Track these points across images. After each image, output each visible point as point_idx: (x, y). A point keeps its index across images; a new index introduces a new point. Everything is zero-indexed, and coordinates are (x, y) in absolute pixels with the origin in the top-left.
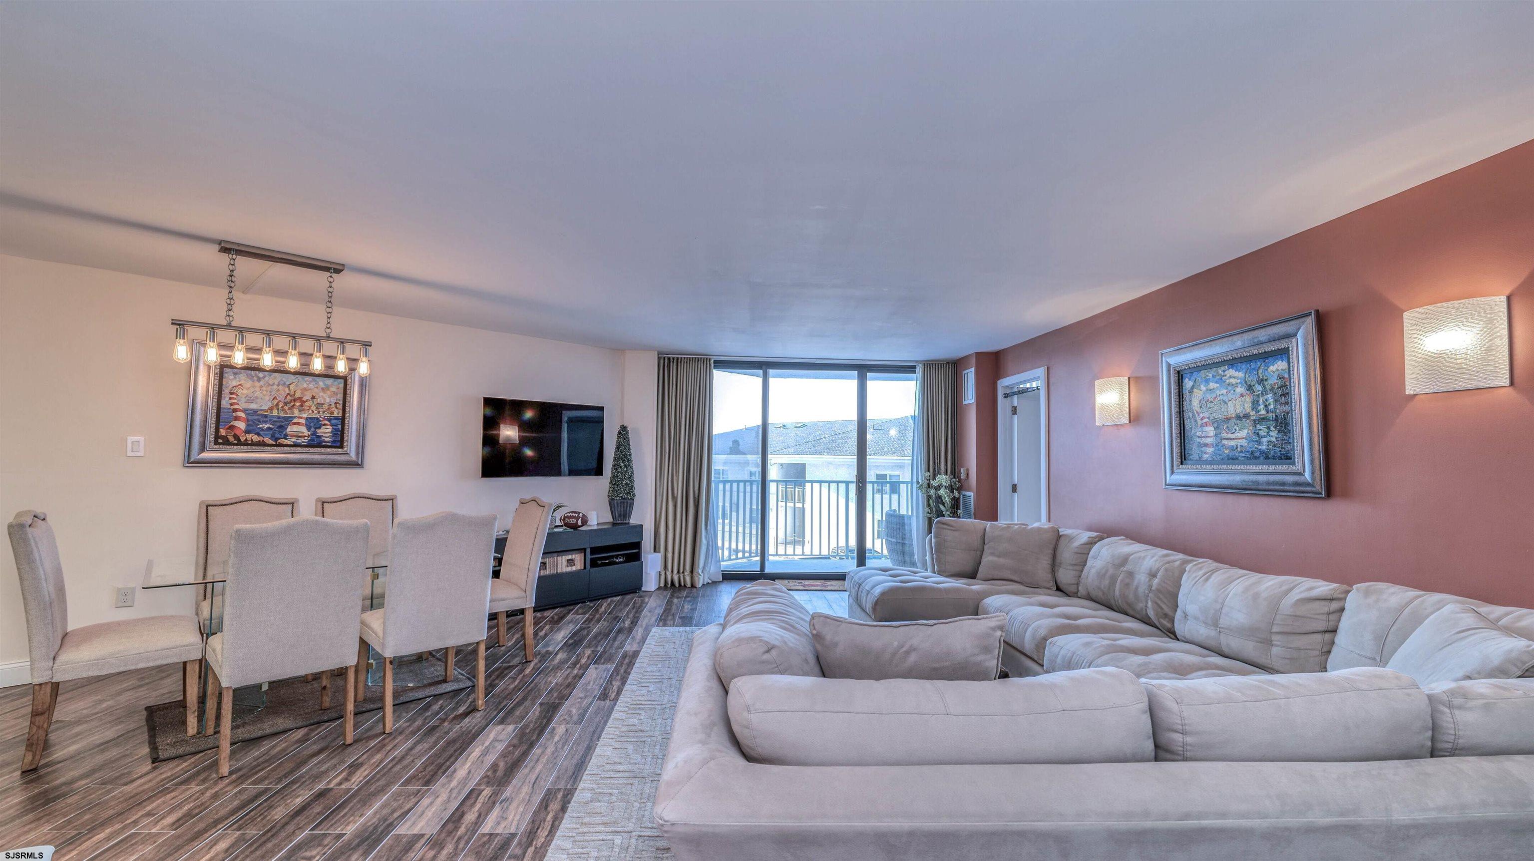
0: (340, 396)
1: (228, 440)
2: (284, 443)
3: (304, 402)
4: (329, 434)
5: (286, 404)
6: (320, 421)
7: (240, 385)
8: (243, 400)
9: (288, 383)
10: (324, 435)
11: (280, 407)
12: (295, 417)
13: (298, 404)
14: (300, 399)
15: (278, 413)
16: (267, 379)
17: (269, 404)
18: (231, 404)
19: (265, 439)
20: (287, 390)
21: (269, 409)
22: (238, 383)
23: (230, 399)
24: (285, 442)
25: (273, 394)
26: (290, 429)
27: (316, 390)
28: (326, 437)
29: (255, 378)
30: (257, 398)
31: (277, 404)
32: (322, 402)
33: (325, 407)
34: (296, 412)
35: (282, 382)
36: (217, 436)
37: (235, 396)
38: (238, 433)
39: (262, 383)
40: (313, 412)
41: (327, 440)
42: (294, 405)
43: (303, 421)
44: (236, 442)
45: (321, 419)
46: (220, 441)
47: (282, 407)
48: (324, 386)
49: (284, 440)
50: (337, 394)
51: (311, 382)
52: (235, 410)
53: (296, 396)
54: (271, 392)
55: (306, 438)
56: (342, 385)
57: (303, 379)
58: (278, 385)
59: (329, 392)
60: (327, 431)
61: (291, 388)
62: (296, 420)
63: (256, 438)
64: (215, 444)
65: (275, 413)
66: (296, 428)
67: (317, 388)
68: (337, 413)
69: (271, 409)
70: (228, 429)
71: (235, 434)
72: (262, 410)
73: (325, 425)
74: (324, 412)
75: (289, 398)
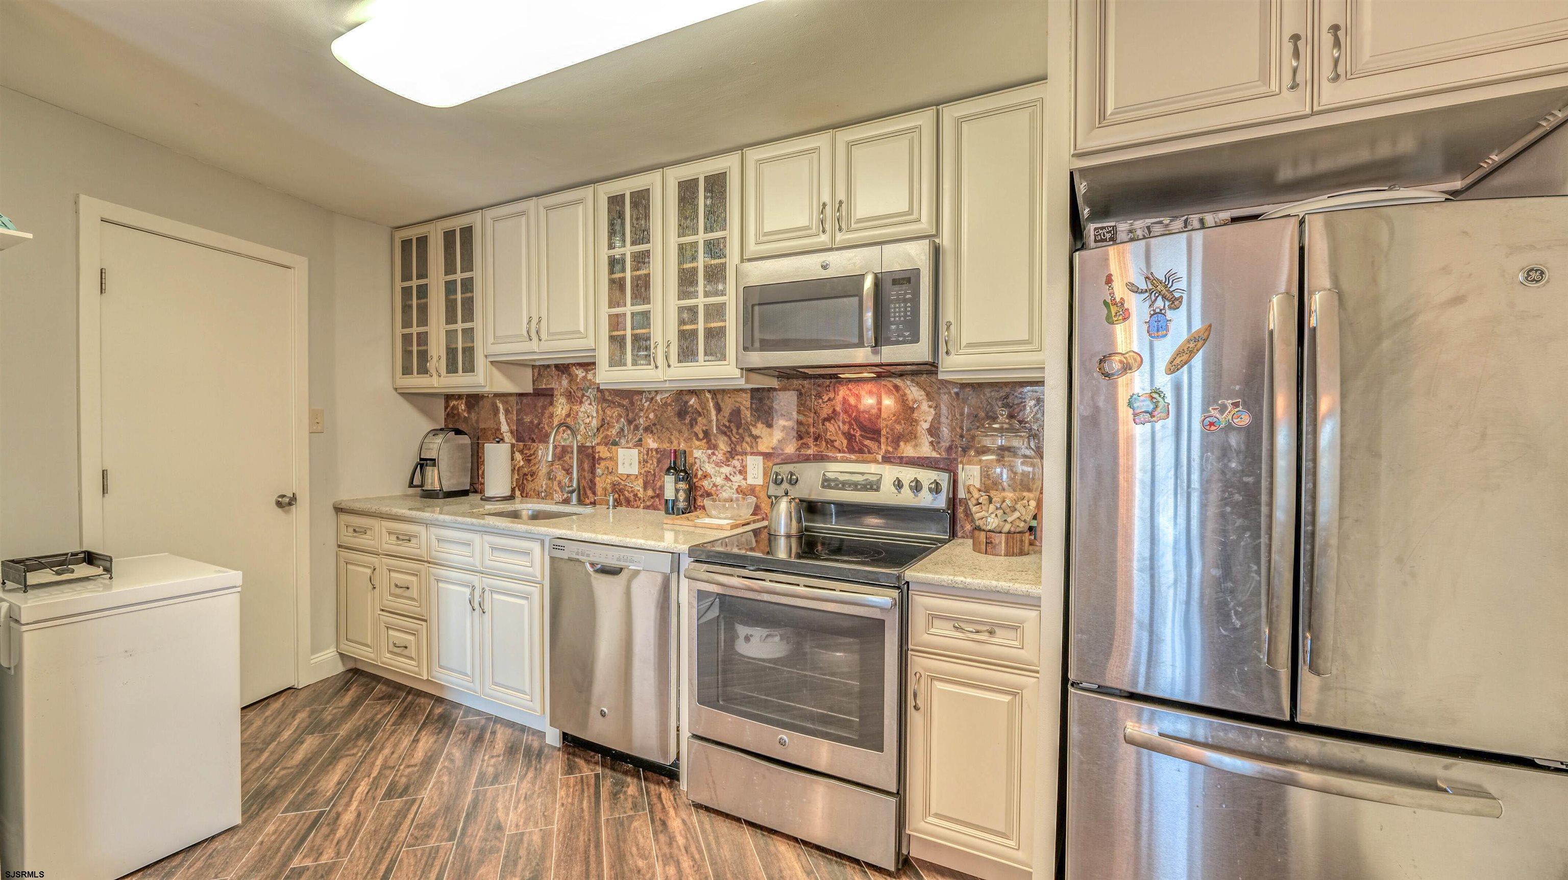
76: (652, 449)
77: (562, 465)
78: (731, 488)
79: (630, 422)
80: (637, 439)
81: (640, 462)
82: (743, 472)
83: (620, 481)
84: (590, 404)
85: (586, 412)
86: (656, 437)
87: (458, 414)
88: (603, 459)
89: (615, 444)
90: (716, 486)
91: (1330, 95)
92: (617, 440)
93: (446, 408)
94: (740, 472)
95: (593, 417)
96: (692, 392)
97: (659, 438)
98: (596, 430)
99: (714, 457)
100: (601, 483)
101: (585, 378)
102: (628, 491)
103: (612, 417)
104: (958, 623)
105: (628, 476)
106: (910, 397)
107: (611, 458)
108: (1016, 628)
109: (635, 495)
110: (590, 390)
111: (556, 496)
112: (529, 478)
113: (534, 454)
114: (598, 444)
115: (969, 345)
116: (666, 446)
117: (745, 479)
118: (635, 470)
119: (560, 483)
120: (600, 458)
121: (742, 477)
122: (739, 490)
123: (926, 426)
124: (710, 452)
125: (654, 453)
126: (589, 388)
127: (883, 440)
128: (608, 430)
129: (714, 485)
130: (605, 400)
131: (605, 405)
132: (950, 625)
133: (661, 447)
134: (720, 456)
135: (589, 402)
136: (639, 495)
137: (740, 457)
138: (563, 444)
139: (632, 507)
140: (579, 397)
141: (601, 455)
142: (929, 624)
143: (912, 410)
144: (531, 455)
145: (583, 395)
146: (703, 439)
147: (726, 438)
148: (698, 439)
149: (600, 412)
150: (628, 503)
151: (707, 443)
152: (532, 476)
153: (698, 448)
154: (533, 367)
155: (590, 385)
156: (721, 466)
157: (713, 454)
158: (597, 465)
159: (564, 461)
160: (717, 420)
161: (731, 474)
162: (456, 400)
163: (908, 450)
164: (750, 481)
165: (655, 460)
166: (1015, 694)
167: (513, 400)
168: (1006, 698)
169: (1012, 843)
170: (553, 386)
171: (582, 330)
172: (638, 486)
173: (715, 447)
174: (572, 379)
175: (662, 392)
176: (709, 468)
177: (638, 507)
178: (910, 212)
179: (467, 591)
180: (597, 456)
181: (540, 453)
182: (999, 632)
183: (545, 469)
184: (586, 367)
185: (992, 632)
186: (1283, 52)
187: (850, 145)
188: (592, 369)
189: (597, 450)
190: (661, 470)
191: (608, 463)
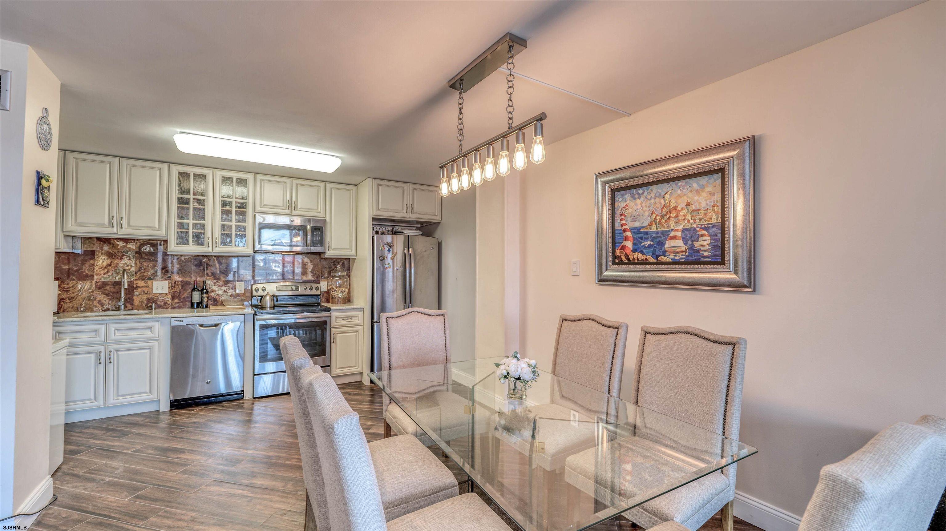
0: (718, 197)
1: (622, 260)
2: (664, 261)
3: (680, 211)
4: (707, 247)
5: (662, 217)
6: (697, 231)
7: (627, 205)
8: (629, 219)
9: (663, 194)
10: (702, 249)
11: (658, 221)
12: (672, 230)
13: (673, 215)
14: (675, 208)
15: (657, 229)
16: (645, 194)
17: (649, 220)
18: (622, 225)
19: (647, 257)
20: (662, 201)
21: (649, 225)
22: (625, 204)
23: (621, 220)
24: (664, 259)
25: (651, 208)
26: (669, 244)
27: (690, 195)
28: (705, 251)
29: (637, 196)
30: (639, 215)
31: (655, 219)
32: (698, 208)
33: (702, 213)
34: (672, 224)
35: (658, 194)
36: (614, 256)
37: (623, 217)
38: (628, 252)
39: (642, 199)
40: (689, 221)
41: (706, 254)
42: (670, 217)
43: (679, 234)
44: (627, 261)
45: (698, 229)
46: (617, 261)
47: (660, 221)
48: (698, 188)
49: (663, 257)
50: (714, 194)
51: (684, 187)
52: (625, 231)
53: (671, 206)
54: (649, 207)
55: (684, 253)
56: (719, 182)
57: (677, 184)
58: (655, 199)
59: (704, 194)
60: (706, 243)
61: (666, 198)
62: (673, 234)
63: (641, 257)
64: (613, 264)
65: (654, 229)
66: (673, 243)
67: (691, 191)
68: (715, 219)
69: (650, 225)
70: (620, 249)
71: (626, 253)
72: (643, 227)
73: (703, 235)
74: (700, 220)
75: (665, 210)
76: (178, 281)
77: (101, 292)
78: (227, 295)
79: (161, 269)
80: (167, 277)
81: (169, 287)
82: (234, 288)
83: (154, 297)
84: (130, 260)
85: (126, 264)
86: (181, 276)
88: (139, 287)
89: (150, 279)
90: (219, 295)
91: (411, 215)
92: (152, 277)
94: (232, 289)
95: (131, 266)
96: (205, 256)
97: (183, 276)
98: (134, 273)
99: (218, 283)
100: (136, 301)
101: (125, 246)
102: (160, 301)
103: (148, 266)
104: (342, 318)
105: (160, 294)
106: (305, 261)
107: (146, 287)
108: (357, 317)
109: (166, 303)
110: (129, 253)
112: (68, 301)
113: (73, 287)
114: (136, 280)
115: (334, 249)
116: (188, 279)
117: (235, 291)
118: (166, 291)
119: (99, 302)
122: (231, 296)
123: (310, 270)
124: (215, 281)
125: (180, 283)
126: (128, 252)
127: (295, 275)
128: (144, 272)
129: (218, 295)
130: (142, 258)
131: (142, 260)
132: (341, 319)
133: (184, 280)
134: (221, 283)
135: (128, 258)
136: (168, 303)
137: (232, 283)
138: (103, 280)
139: (164, 308)
140: (119, 256)
141: (138, 285)
142: (336, 320)
143: (306, 265)
144: (70, 288)
145: (123, 255)
146: (212, 276)
147: (224, 275)
148: (208, 276)
149: (138, 264)
150: (160, 307)
151: (214, 277)
152: (69, 299)
153: (209, 280)
155: (130, 250)
156: (221, 287)
157: (217, 282)
158: (135, 291)
159: (104, 290)
160: (219, 268)
161: (227, 290)
163: (304, 278)
164: (238, 291)
165: (180, 287)
166: (357, 332)
168: (355, 334)
169: (357, 368)
170: (94, 249)
172: (168, 299)
173: (218, 279)
174: (114, 246)
175: (185, 255)
176: (215, 288)
177: (167, 308)
178: (317, 209)
179: (93, 356)
180: (135, 286)
181: (79, 286)
182: (353, 318)
183: (85, 295)
184: (126, 241)
185: (351, 319)
186: (405, 206)
187: (298, 185)
188: (132, 242)
189: (135, 283)
190: (184, 290)
191: (144, 289)
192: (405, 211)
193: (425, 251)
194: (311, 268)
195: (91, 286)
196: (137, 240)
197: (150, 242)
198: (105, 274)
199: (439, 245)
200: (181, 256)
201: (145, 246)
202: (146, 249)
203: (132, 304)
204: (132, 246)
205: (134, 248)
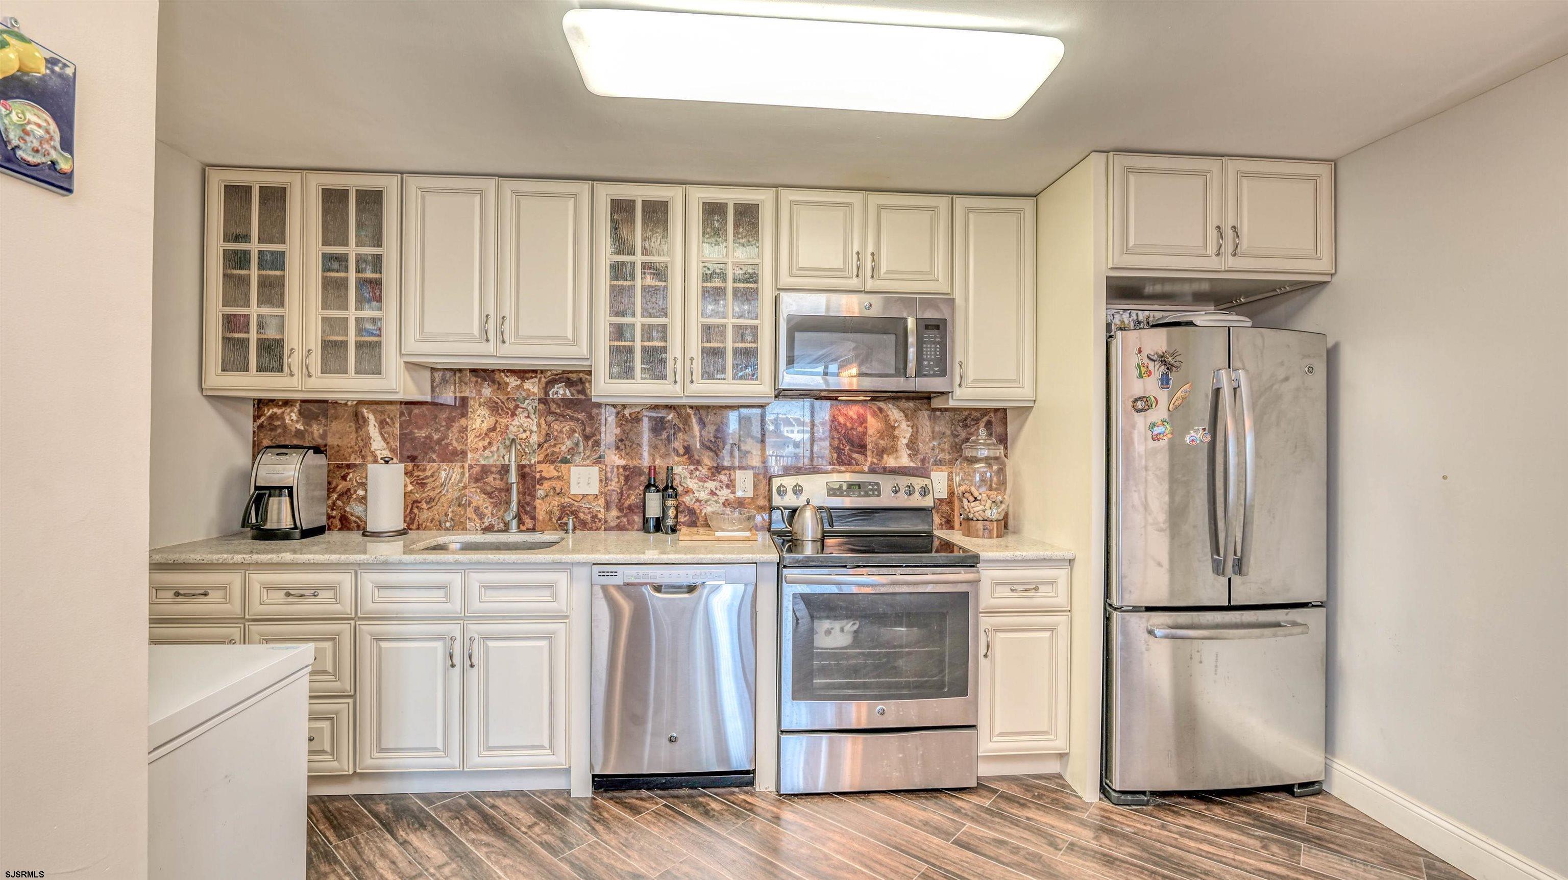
76: (617, 467)
77: (480, 488)
78: (716, 502)
79: (587, 438)
80: (597, 456)
81: (601, 481)
82: (731, 485)
83: (573, 502)
84: (528, 417)
85: (521, 426)
86: (623, 454)
87: (285, 427)
88: (546, 479)
89: (565, 461)
90: (700, 501)
91: (1231, 262)
92: (569, 457)
93: (256, 417)
94: (728, 486)
95: (531, 432)
96: (671, 407)
97: (627, 454)
98: (536, 447)
99: (698, 473)
100: (542, 508)
101: (519, 387)
102: (584, 513)
103: (561, 432)
104: (1012, 586)
105: (584, 496)
106: (892, 418)
107: (559, 477)
108: (1052, 583)
109: (594, 517)
110: (527, 402)
111: (469, 525)
112: (424, 506)
113: (432, 476)
114: (539, 462)
115: (975, 381)
116: (637, 462)
117: (733, 493)
118: (594, 489)
119: (477, 509)
120: (543, 478)
121: (730, 491)
122: (726, 504)
123: (905, 441)
124: (692, 467)
125: (621, 470)
126: (525, 399)
127: (869, 453)
128: (555, 446)
129: (698, 500)
130: (550, 412)
131: (549, 418)
132: (1007, 588)
133: (630, 463)
134: (704, 471)
135: (526, 414)
136: (600, 516)
137: (727, 472)
138: (483, 462)
139: (591, 529)
140: (509, 409)
141: (544, 474)
142: (995, 593)
143: (894, 428)
144: (427, 478)
145: (517, 407)
146: (685, 454)
147: (711, 454)
148: (678, 455)
149: (544, 426)
150: (583, 525)
151: (689, 458)
152: (428, 503)
153: (678, 464)
154: (433, 370)
155: (528, 395)
156: (705, 481)
157: (697, 469)
158: (538, 487)
159: (484, 483)
160: (701, 436)
161: (716, 489)
162: (280, 407)
163: (890, 462)
164: (739, 494)
165: (622, 480)
166: (1052, 630)
167: (395, 410)
168: (1047, 634)
169: (1052, 737)
170: (467, 394)
171: (570, 336)
172: (599, 507)
173: (699, 463)
174: (501, 386)
175: (631, 406)
176: (692, 484)
177: (597, 529)
178: (930, 272)
179: (439, 645)
180: (538, 476)
181: (443, 474)
182: (1041, 588)
183: (453, 494)
184: (522, 374)
185: (1036, 589)
186: (1212, 234)
187: (881, 208)
188: (532, 378)
189: (538, 470)
190: (630, 488)
191: (554, 483)
192: (1211, 249)
193: (1287, 379)
194: (908, 435)
195: (463, 474)
196: (542, 372)
197: (565, 375)
198: (485, 448)
199: (1332, 356)
200: (624, 406)
201: (556, 386)
202: (557, 393)
203: (533, 518)
204: (533, 387)
205: (536, 390)
